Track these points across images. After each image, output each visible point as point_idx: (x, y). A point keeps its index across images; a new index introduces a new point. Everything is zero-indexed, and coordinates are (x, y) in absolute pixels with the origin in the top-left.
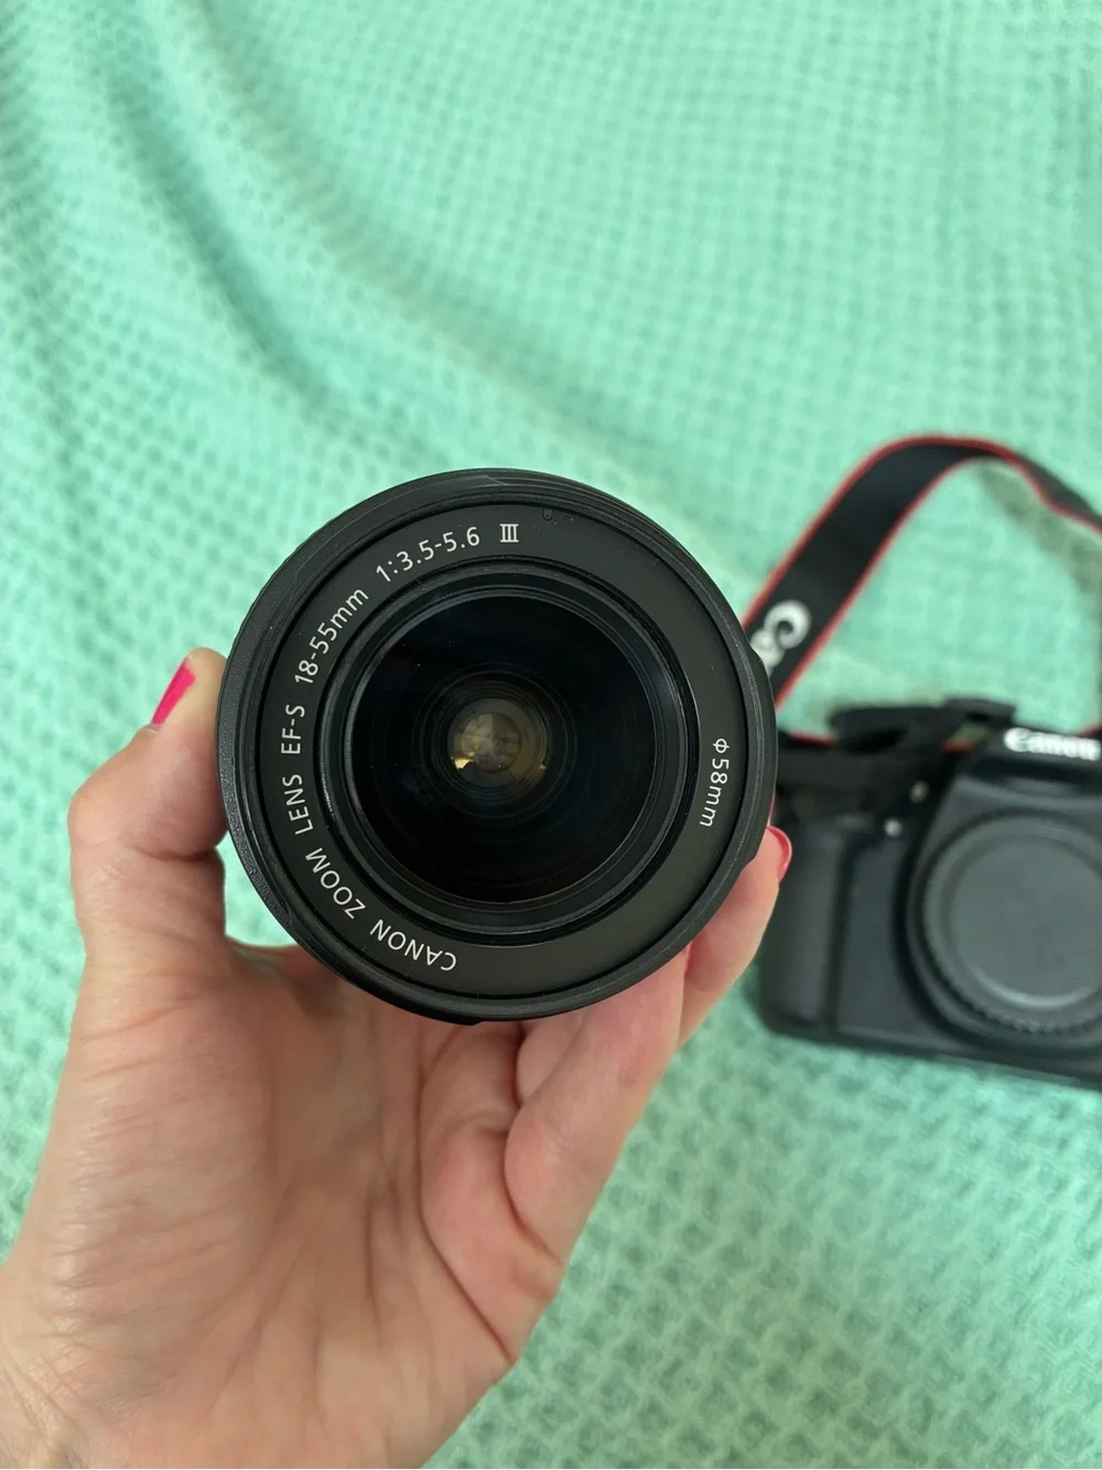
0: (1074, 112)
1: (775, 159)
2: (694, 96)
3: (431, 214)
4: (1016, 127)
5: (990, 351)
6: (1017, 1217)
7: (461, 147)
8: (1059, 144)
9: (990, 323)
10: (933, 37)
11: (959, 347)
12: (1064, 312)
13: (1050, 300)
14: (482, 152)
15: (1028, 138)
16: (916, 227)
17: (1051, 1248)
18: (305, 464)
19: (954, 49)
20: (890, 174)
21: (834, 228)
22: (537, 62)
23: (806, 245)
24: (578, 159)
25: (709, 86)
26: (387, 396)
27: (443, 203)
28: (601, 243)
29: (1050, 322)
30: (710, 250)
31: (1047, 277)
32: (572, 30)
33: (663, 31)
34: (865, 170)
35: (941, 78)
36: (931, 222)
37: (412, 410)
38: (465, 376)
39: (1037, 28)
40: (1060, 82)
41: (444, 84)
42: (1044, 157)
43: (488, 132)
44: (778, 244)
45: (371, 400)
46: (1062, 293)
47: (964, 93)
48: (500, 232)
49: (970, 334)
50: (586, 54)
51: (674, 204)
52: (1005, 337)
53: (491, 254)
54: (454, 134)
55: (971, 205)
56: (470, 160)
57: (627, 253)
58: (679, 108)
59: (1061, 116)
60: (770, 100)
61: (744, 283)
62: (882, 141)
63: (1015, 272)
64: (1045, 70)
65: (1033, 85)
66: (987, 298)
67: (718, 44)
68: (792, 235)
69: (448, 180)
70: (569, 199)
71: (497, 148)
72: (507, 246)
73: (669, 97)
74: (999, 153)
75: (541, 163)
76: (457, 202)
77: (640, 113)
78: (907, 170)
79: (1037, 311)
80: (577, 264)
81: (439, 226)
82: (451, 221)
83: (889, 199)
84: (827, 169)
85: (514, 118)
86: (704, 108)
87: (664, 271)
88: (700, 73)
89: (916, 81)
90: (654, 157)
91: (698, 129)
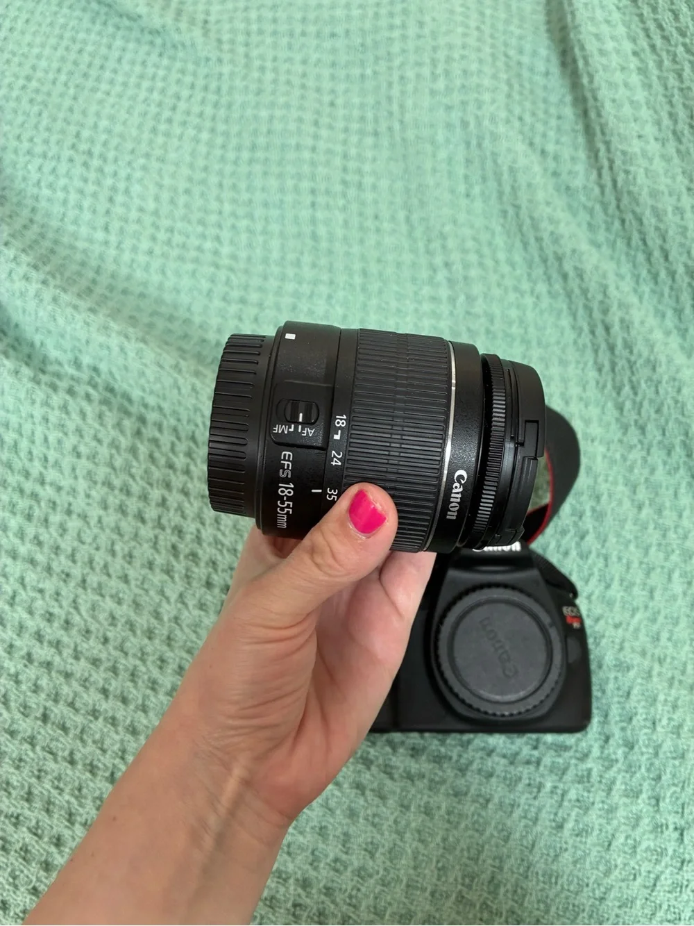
0: (474, 142)
1: (306, 185)
2: (253, 148)
3: (100, 235)
4: (443, 154)
5: (444, 293)
7: (114, 189)
8: (468, 162)
9: (441, 276)
10: (389, 99)
11: (426, 291)
12: (481, 265)
13: (473, 258)
14: (127, 191)
15: (450, 160)
16: (393, 219)
18: (38, 412)
19: (402, 107)
20: (374, 187)
21: (346, 223)
22: (154, 130)
23: (331, 238)
24: (187, 192)
25: (262, 140)
26: (86, 360)
27: (106, 229)
28: (208, 245)
29: (474, 273)
30: (275, 243)
31: (470, 244)
32: (174, 108)
33: (230, 106)
34: (360, 186)
35: (397, 126)
36: (401, 215)
37: (103, 367)
38: (131, 347)
39: (449, 90)
40: (465, 124)
41: (97, 150)
42: (460, 171)
43: (128, 178)
44: (314, 237)
45: (77, 364)
46: (478, 252)
47: (410, 134)
48: (145, 245)
49: (431, 281)
50: (184, 124)
51: (250, 216)
52: (451, 282)
53: (142, 259)
54: (109, 182)
55: (422, 204)
56: (120, 198)
57: (226, 250)
58: (245, 155)
59: (468, 144)
60: (298, 147)
61: (298, 264)
62: (367, 168)
63: (451, 243)
64: (455, 116)
65: (449, 126)
66: (438, 260)
67: (264, 113)
68: (322, 231)
69: (108, 212)
70: (185, 219)
71: (136, 189)
72: (150, 252)
73: (239, 148)
74: (434, 170)
75: (165, 196)
76: (115, 225)
77: (223, 159)
78: (384, 184)
79: (466, 266)
80: (196, 261)
81: (106, 243)
82: (113, 239)
83: (376, 202)
84: (338, 188)
85: (144, 168)
86: (260, 154)
87: (249, 259)
88: (255, 133)
89: (383, 127)
90: (234, 187)
91: (258, 168)
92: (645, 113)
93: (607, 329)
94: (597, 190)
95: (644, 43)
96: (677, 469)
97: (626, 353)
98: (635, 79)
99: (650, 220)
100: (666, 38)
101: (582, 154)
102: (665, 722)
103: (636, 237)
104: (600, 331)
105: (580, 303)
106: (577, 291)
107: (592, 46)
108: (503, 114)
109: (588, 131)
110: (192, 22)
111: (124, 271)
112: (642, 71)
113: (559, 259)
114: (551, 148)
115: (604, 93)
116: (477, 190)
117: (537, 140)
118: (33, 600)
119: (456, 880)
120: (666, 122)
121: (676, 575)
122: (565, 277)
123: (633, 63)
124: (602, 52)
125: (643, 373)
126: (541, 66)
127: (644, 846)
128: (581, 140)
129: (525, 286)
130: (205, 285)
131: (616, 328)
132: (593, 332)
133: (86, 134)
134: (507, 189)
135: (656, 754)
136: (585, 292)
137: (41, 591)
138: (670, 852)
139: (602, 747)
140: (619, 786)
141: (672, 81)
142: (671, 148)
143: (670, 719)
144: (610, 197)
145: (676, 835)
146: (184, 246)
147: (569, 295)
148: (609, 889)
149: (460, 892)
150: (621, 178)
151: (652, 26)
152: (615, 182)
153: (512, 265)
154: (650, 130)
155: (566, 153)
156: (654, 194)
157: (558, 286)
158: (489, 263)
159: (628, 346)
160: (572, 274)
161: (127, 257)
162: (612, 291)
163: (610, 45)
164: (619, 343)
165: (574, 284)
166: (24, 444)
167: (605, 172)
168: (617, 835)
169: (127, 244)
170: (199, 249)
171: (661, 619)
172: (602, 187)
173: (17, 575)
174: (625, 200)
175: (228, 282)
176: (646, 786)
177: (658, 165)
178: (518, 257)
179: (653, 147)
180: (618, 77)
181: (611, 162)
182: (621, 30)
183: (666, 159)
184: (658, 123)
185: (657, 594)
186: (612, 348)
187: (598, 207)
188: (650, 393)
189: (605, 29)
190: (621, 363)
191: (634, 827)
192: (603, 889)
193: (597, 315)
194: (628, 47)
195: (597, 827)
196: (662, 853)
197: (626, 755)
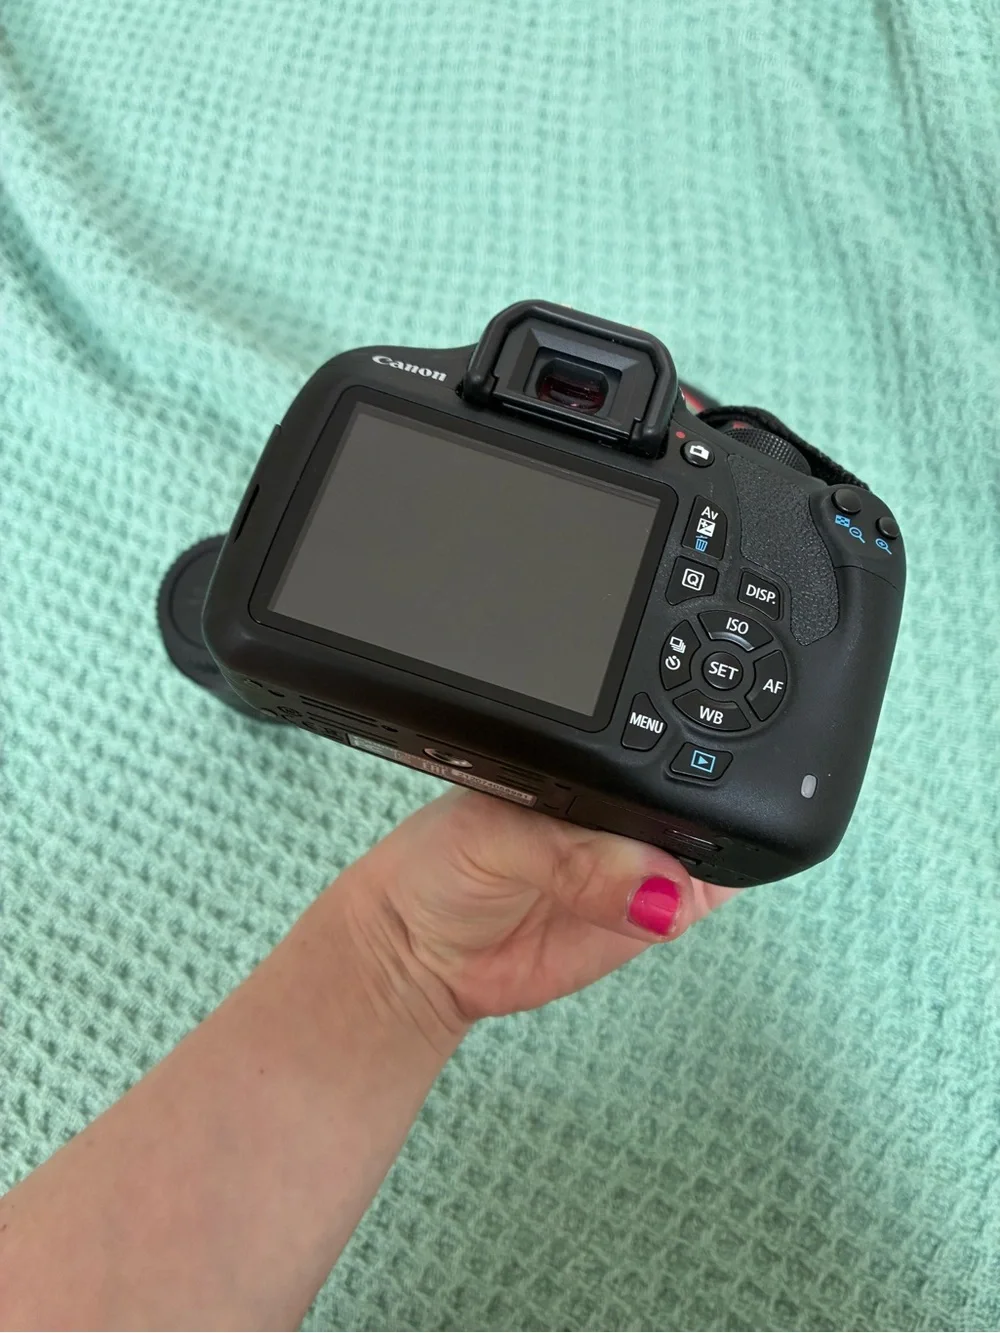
0: (726, 68)
1: (486, 137)
2: (419, 88)
3: (210, 213)
4: (681, 88)
5: (669, 285)
7: (231, 150)
9: (667, 262)
10: (610, 12)
11: (644, 283)
12: (723, 244)
13: (712, 235)
14: (248, 153)
15: (690, 97)
16: (606, 183)
18: (120, 441)
19: (627, 21)
20: (583, 140)
21: (539, 191)
22: (288, 69)
23: (517, 211)
25: (431, 77)
26: (184, 376)
27: (219, 203)
28: (351, 224)
29: (711, 256)
30: (441, 221)
31: (710, 216)
32: (316, 38)
33: (390, 31)
34: (562, 137)
35: (619, 51)
36: (618, 178)
37: (205, 385)
38: (237, 355)
40: (713, 42)
41: (212, 97)
42: (704, 111)
43: (251, 135)
44: (495, 210)
45: (172, 381)
46: (723, 228)
47: (636, 61)
48: (267, 224)
49: (652, 270)
50: (328, 58)
51: (410, 183)
52: (680, 270)
53: (263, 243)
54: (225, 140)
55: (648, 160)
56: (238, 163)
57: (374, 230)
58: (408, 98)
59: (717, 71)
60: (480, 84)
61: (469, 248)
62: (575, 111)
63: (684, 215)
64: (699, 33)
65: (692, 47)
66: (665, 240)
67: (436, 39)
68: (506, 201)
69: (222, 181)
70: (323, 188)
71: (261, 149)
72: (274, 234)
73: (399, 90)
74: (667, 111)
75: (298, 157)
76: (230, 199)
77: (377, 106)
78: (596, 134)
79: (702, 246)
80: (335, 245)
81: (218, 223)
82: (227, 217)
83: (583, 160)
84: (531, 141)
85: (273, 121)
86: (428, 97)
87: (405, 243)
88: (423, 66)
89: (600, 53)
90: (390, 144)
91: (424, 116)
93: (897, 328)
94: (901, 133)
96: (982, 527)
97: (920, 363)
99: (970, 171)
101: (884, 83)
102: (933, 864)
103: (952, 199)
104: (887, 333)
105: (862, 295)
106: (859, 278)
108: (767, 26)
109: (893, 50)
111: (239, 260)
113: (835, 231)
114: (838, 74)
116: (727, 138)
117: (819, 64)
118: (106, 681)
119: (623, 1050)
121: (969, 673)
122: (842, 257)
125: (941, 391)
127: (886, 1023)
128: (884, 63)
129: (787, 274)
130: (343, 277)
131: (909, 327)
132: (877, 337)
133: (198, 76)
134: (769, 134)
135: (915, 906)
136: (869, 277)
137: (117, 671)
138: (923, 1037)
139: (842, 894)
140: (858, 945)
143: (941, 862)
144: (918, 142)
145: (934, 1015)
146: (319, 226)
147: (847, 283)
149: (627, 1067)
150: (933, 112)
152: (923, 118)
153: (770, 243)
155: (861, 83)
157: (832, 273)
158: (736, 242)
159: (924, 352)
160: (852, 252)
161: (243, 242)
162: (907, 275)
164: (912, 347)
165: (855, 268)
166: (103, 485)
167: (913, 105)
168: (848, 1006)
169: (245, 224)
170: (340, 229)
171: (941, 732)
172: (908, 127)
173: (88, 649)
174: (939, 144)
175: (374, 273)
176: (896, 947)
178: (779, 234)
181: (920, 90)
185: (939, 698)
186: (902, 356)
187: (902, 157)
188: (951, 419)
190: (913, 377)
191: (873, 999)
192: (820, 1075)
193: (884, 310)
195: (820, 995)
196: (912, 1035)
197: (873, 905)
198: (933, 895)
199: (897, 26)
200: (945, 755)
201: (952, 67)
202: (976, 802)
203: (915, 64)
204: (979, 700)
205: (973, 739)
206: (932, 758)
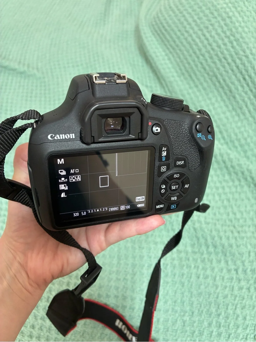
6: (185, 276)
17: (192, 280)
22: (26, 100)
32: (32, 93)
33: (49, 90)
41: (9, 108)
50: (36, 97)
92: (173, 70)
95: (168, 52)
98: (167, 62)
100: (174, 49)
101: (158, 85)
107: (153, 55)
109: (158, 78)
110: (33, 68)
112: (169, 59)
114: (149, 84)
115: (160, 67)
120: (179, 71)
121: (216, 194)
123: (166, 58)
124: (157, 56)
126: (140, 64)
127: (226, 277)
128: (157, 81)
133: (4, 105)
135: (223, 248)
138: (235, 278)
139: (207, 250)
140: (214, 261)
141: (178, 60)
142: (182, 78)
145: (235, 272)
148: (218, 293)
150: (171, 88)
151: (169, 47)
154: (175, 74)
155: (153, 85)
156: (181, 90)
163: (158, 54)
168: (217, 276)
176: (222, 258)
177: (180, 83)
179: (177, 79)
180: (163, 62)
182: (161, 50)
183: (182, 81)
184: (177, 72)
189: (156, 50)
191: (222, 272)
192: (217, 294)
194: (163, 54)
196: (232, 279)
197: (214, 251)
198: (226, 244)
199: (158, 74)
200: (217, 213)
201: (172, 79)
202: (227, 221)
203: (164, 80)
204: (220, 200)
205: (222, 208)
206: (215, 214)
